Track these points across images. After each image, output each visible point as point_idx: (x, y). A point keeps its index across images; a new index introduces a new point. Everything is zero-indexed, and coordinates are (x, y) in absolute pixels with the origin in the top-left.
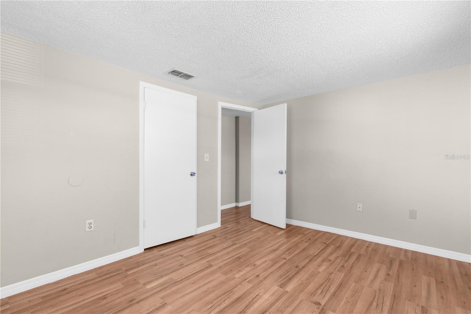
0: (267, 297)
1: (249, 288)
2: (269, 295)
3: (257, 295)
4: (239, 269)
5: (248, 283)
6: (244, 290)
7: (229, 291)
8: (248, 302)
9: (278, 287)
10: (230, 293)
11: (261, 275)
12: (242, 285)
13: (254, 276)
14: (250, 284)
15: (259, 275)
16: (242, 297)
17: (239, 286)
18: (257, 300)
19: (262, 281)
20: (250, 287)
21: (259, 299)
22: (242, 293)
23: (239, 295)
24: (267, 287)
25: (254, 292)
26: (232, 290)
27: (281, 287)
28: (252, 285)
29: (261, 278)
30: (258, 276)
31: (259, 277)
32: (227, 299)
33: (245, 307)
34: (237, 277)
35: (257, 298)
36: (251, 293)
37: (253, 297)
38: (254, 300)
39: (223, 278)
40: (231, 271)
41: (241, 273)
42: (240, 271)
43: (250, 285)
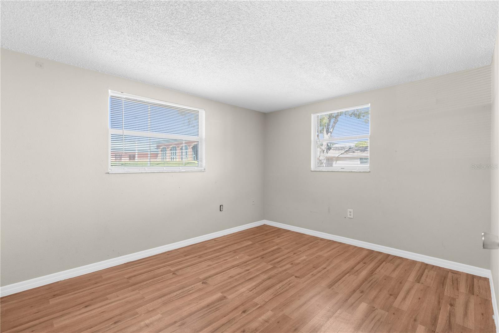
0: (243, 289)
1: (258, 298)
2: (241, 290)
3: (250, 291)
4: (267, 325)
5: (258, 303)
6: (262, 296)
7: (277, 296)
8: (260, 286)
9: (228, 297)
10: (276, 294)
11: (240, 313)
12: (264, 301)
13: (248, 313)
14: (256, 302)
15: (242, 313)
16: (264, 290)
17: (267, 301)
18: (252, 287)
19: (242, 304)
20: (256, 299)
21: (250, 288)
22: (265, 293)
23: (267, 292)
24: (239, 298)
25: (253, 294)
26: (274, 296)
27: (225, 297)
28: (254, 300)
29: (242, 308)
30: (244, 312)
31: (243, 310)
32: (278, 289)
33: (263, 283)
34: (270, 311)
35: (252, 289)
36: (256, 293)
37: (255, 290)
38: (255, 287)
39: (287, 311)
40: (278, 322)
41: (264, 317)
42: (266, 321)
43: (256, 300)
